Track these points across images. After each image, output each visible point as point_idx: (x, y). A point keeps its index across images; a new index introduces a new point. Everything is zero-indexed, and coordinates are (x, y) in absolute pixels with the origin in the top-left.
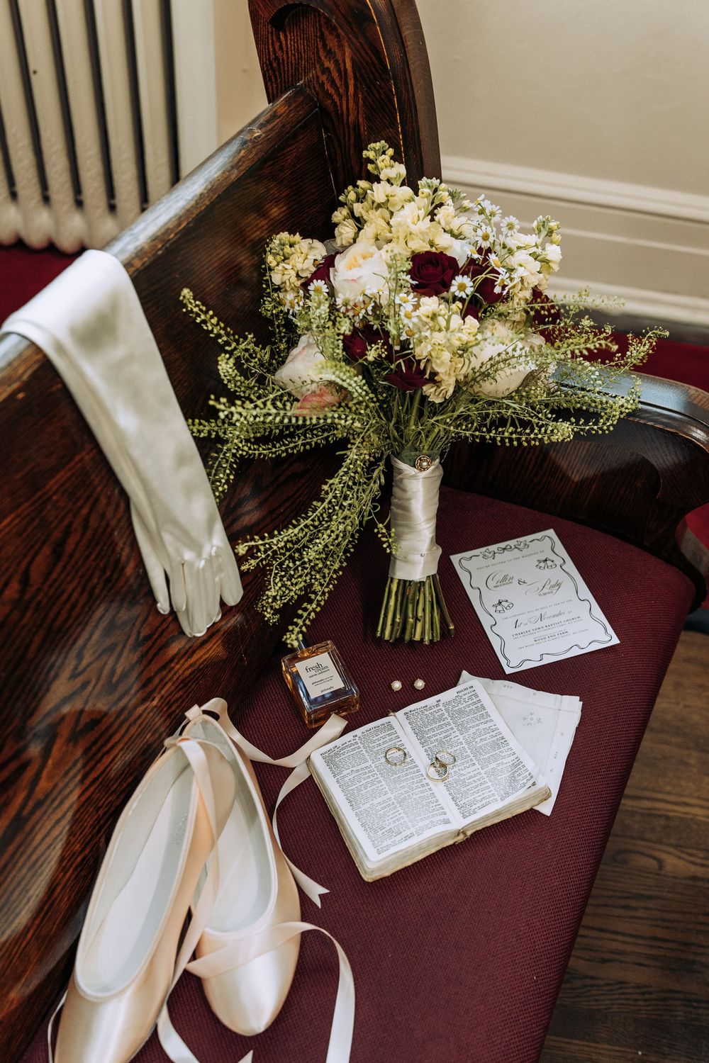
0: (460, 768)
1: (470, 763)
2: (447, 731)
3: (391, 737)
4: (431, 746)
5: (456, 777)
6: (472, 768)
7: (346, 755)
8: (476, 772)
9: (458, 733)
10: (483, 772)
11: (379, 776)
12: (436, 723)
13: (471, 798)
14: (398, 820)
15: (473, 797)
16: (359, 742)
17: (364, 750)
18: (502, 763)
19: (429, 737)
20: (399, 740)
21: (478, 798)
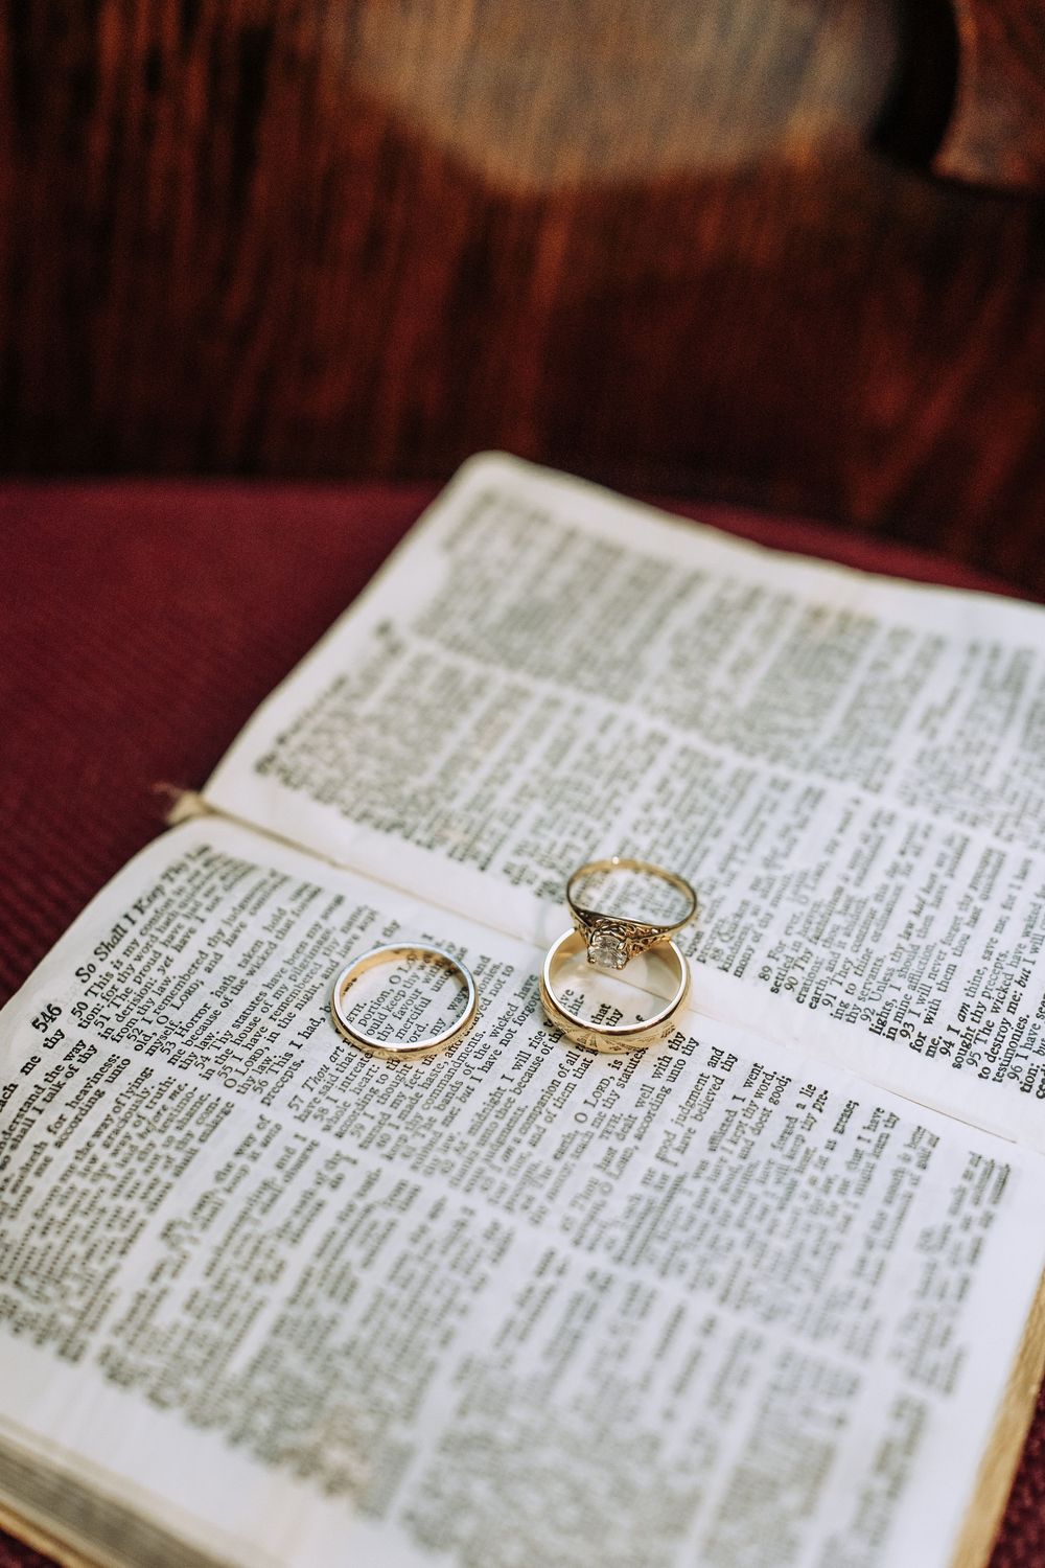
0: (763, 850)
1: (788, 801)
2: (537, 728)
3: (266, 914)
4: (521, 832)
5: (787, 909)
6: (825, 819)
7: (63, 1158)
8: (859, 825)
9: (599, 707)
10: (889, 801)
11: (371, 1160)
12: (450, 726)
13: (969, 963)
14: (732, 1374)
15: (975, 948)
16: (90, 1036)
17: (160, 1065)
18: (934, 714)
19: (479, 803)
20: (321, 903)
21: (1008, 941)
